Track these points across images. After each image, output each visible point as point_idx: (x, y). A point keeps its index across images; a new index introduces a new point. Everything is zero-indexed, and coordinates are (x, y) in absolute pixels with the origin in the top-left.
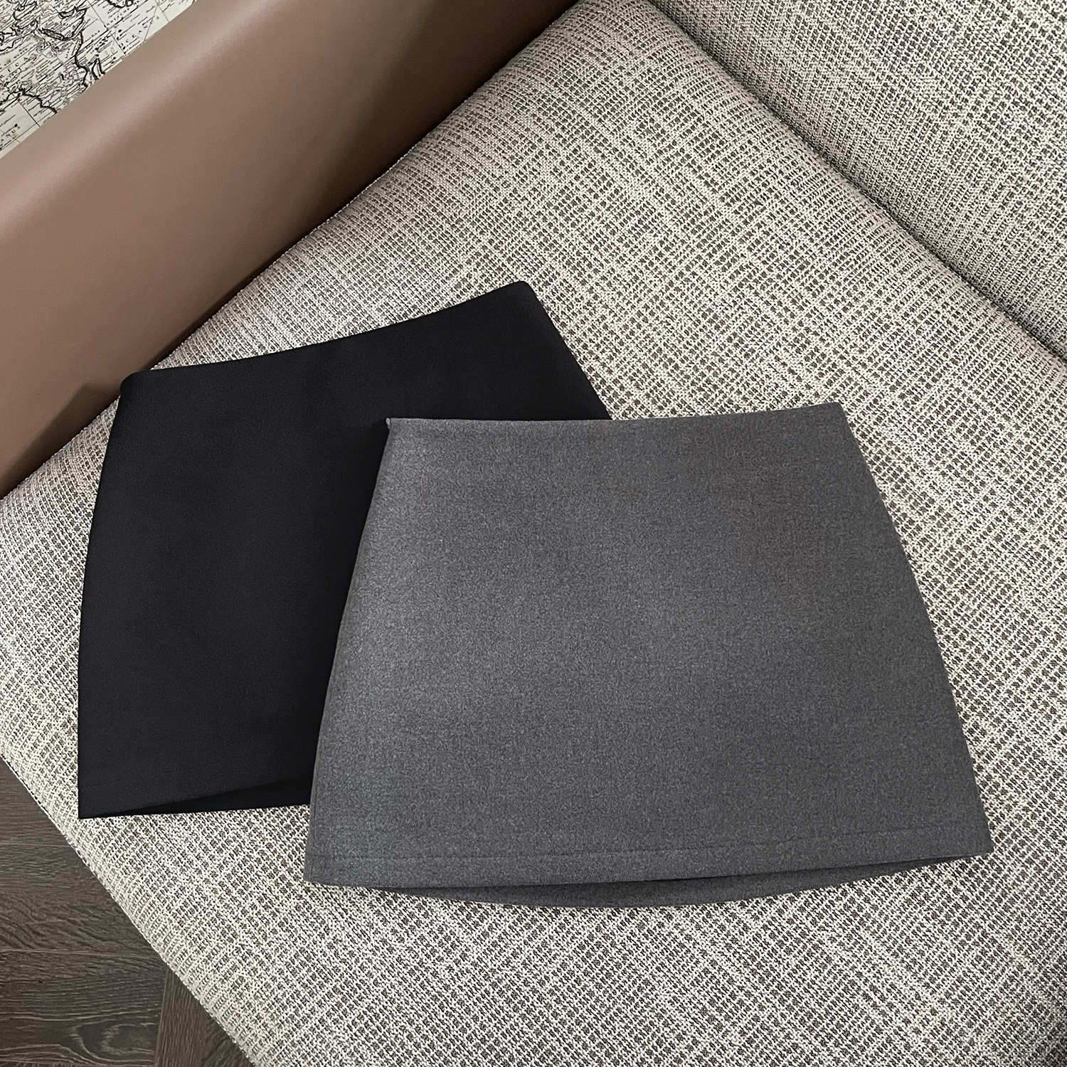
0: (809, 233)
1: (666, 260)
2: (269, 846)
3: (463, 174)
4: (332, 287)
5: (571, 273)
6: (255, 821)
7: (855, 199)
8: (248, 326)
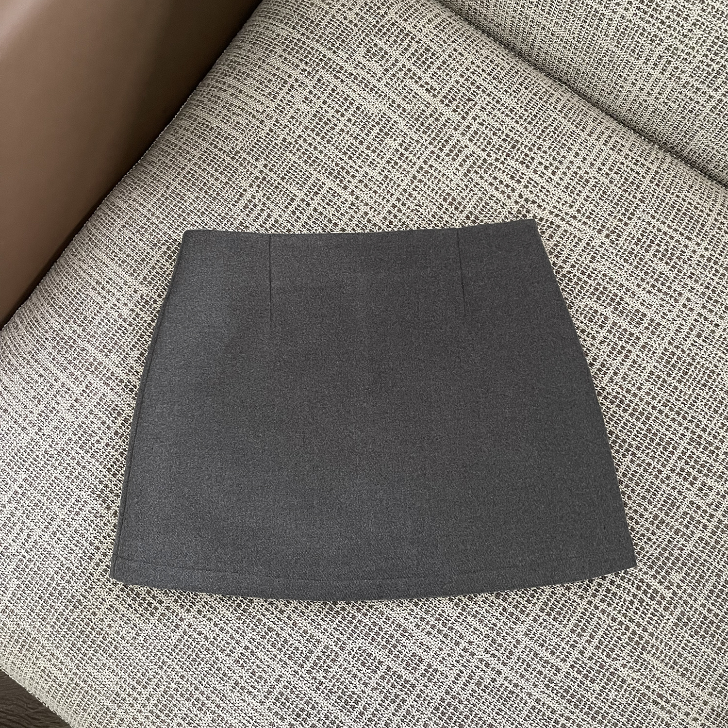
0: (514, 117)
1: (407, 158)
2: (182, 677)
3: (234, 114)
4: (145, 224)
5: (334, 182)
6: (168, 660)
7: (544, 83)
8: (85, 267)
